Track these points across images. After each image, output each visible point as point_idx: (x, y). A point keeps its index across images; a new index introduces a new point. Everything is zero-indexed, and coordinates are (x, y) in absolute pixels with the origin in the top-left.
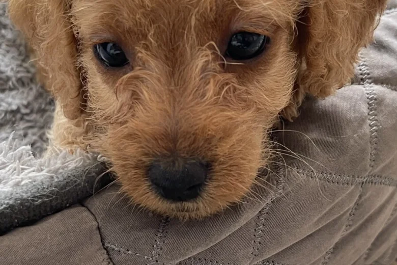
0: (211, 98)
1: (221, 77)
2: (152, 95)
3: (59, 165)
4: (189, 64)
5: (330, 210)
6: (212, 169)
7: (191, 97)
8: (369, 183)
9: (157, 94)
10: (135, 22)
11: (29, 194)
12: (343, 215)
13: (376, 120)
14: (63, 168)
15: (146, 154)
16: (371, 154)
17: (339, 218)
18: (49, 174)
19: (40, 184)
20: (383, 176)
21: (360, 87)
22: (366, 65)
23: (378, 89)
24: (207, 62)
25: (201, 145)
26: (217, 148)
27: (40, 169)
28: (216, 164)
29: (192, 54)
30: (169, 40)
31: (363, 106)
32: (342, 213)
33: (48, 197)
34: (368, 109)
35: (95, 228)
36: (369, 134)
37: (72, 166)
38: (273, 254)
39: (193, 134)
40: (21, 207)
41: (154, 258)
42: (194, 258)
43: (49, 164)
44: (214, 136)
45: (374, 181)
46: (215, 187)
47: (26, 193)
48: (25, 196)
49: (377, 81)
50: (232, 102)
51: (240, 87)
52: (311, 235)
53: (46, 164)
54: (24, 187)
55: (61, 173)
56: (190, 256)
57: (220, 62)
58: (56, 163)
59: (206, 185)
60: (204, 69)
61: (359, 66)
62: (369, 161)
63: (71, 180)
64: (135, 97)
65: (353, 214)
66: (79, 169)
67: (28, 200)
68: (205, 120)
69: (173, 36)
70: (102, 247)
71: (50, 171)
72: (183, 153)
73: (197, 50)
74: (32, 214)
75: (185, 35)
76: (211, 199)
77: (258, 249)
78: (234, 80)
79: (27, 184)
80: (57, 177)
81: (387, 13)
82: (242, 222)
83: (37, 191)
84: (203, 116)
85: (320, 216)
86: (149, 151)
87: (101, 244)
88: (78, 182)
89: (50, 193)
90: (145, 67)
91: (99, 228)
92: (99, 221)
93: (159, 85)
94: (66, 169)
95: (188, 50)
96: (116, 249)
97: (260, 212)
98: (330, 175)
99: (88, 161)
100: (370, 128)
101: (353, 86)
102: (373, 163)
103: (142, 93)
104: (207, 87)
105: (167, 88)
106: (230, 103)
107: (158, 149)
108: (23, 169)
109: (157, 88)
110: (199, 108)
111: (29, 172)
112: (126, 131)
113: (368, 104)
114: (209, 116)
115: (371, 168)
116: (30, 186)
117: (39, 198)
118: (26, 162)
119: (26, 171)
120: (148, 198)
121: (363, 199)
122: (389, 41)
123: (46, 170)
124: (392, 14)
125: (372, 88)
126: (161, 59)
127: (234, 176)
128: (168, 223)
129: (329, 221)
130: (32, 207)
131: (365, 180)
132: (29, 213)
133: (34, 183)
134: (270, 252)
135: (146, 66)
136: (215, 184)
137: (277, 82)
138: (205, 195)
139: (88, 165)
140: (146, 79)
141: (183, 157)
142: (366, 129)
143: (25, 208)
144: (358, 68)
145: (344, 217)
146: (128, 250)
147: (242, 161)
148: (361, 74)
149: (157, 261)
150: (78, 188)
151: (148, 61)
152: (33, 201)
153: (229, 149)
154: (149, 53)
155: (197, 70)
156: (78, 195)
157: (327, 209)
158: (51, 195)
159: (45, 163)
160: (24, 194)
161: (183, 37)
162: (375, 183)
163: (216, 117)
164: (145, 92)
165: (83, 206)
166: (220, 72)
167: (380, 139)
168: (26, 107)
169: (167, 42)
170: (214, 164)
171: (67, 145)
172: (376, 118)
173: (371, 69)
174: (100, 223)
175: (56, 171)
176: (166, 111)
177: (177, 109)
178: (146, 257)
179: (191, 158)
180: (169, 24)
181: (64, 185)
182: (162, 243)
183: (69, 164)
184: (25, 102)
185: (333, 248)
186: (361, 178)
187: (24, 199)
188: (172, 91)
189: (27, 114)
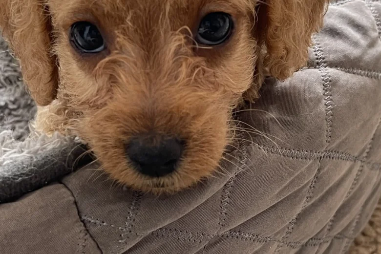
0: (184, 79)
1: (193, 60)
2: (129, 79)
3: (38, 146)
4: (163, 48)
5: (291, 182)
6: (186, 146)
7: (165, 79)
8: (326, 157)
9: (134, 78)
10: (112, 6)
11: (10, 173)
12: (303, 187)
13: (331, 100)
14: (42, 150)
15: (125, 133)
16: (327, 131)
17: (300, 190)
18: (29, 155)
19: (21, 163)
20: (340, 151)
21: (316, 70)
22: (321, 51)
23: (332, 72)
24: (180, 46)
25: (176, 122)
26: (191, 125)
27: (20, 150)
28: (191, 141)
29: (165, 38)
30: (145, 25)
31: (319, 87)
32: (302, 185)
33: (27, 175)
34: (324, 89)
35: (72, 202)
36: (325, 112)
37: (50, 147)
38: (239, 224)
39: (169, 113)
40: (3, 185)
41: (127, 229)
42: (166, 229)
43: (29, 146)
44: (188, 114)
45: (332, 156)
46: (189, 163)
47: (8, 172)
48: (6, 175)
49: (332, 65)
50: (202, 84)
51: (209, 69)
52: (274, 206)
53: (27, 146)
54: (6, 167)
55: (40, 154)
56: (161, 227)
57: (192, 46)
58: (35, 145)
59: (181, 160)
60: (176, 53)
61: (315, 51)
62: (325, 136)
63: (49, 160)
64: (113, 80)
65: (313, 187)
66: (56, 150)
67: (9, 178)
68: (180, 99)
69: (148, 22)
70: (80, 220)
71: (30, 152)
72: (161, 130)
73: (170, 34)
74: (13, 191)
75: (160, 21)
76: (185, 174)
77: (224, 219)
78: (204, 63)
79: (8, 164)
80: (36, 158)
81: (342, 4)
82: (208, 194)
83: (18, 170)
84: (178, 96)
85: (281, 188)
86: (128, 130)
87: (78, 217)
88: (55, 162)
89: (29, 172)
90: (122, 52)
91: (75, 203)
92: (75, 196)
93: (136, 68)
94: (44, 150)
95: (162, 34)
96: (92, 221)
97: (225, 185)
98: (289, 151)
99: (65, 143)
100: (325, 107)
101: (310, 69)
102: (329, 139)
103: (119, 76)
104: (180, 69)
105: (142, 71)
106: (200, 84)
107: (137, 128)
108: (5, 151)
109: (133, 71)
110: (173, 89)
111: (11, 154)
112: (105, 113)
113: (323, 85)
114: (183, 95)
115: (328, 144)
116: (11, 166)
117: (19, 176)
118: (8, 144)
119: (8, 153)
120: (127, 173)
121: (322, 172)
122: (342, 29)
123: (26, 151)
124: (346, 4)
125: (327, 71)
126: (137, 43)
127: (206, 152)
128: (140, 197)
129: (290, 193)
130: (13, 184)
131: (322, 155)
132: (10, 190)
133: (15, 163)
134: (236, 222)
135: (124, 50)
136: (189, 159)
137: (240, 66)
138: (180, 170)
139: (64, 146)
140: (123, 62)
141: (160, 134)
142: (322, 108)
143: (6, 186)
144: (314, 53)
145: (305, 189)
146: (103, 222)
147: (213, 138)
148: (317, 59)
149: (130, 232)
150: (55, 166)
151: (124, 45)
152: (14, 179)
153: (202, 126)
154: (126, 38)
155: (171, 53)
156: (55, 173)
157: (288, 182)
158: (30, 173)
159: (25, 145)
160: (5, 173)
161: (158, 23)
162: (333, 158)
163: (190, 97)
164: (122, 76)
165: (61, 183)
166: (191, 56)
167: (335, 118)
168: (14, 103)
169: (143, 27)
170: (188, 141)
171: (49, 132)
172: (331, 97)
173: (326, 54)
174: (76, 198)
175: (36, 152)
176: (143, 92)
177: (153, 90)
178: (120, 228)
179: (168, 134)
180: (145, 10)
181: (42, 164)
182: (135, 215)
183: (47, 146)
184: (12, 99)
185: (296, 219)
186: (319, 153)
187: (6, 178)
188: (148, 74)
189: (14, 110)
